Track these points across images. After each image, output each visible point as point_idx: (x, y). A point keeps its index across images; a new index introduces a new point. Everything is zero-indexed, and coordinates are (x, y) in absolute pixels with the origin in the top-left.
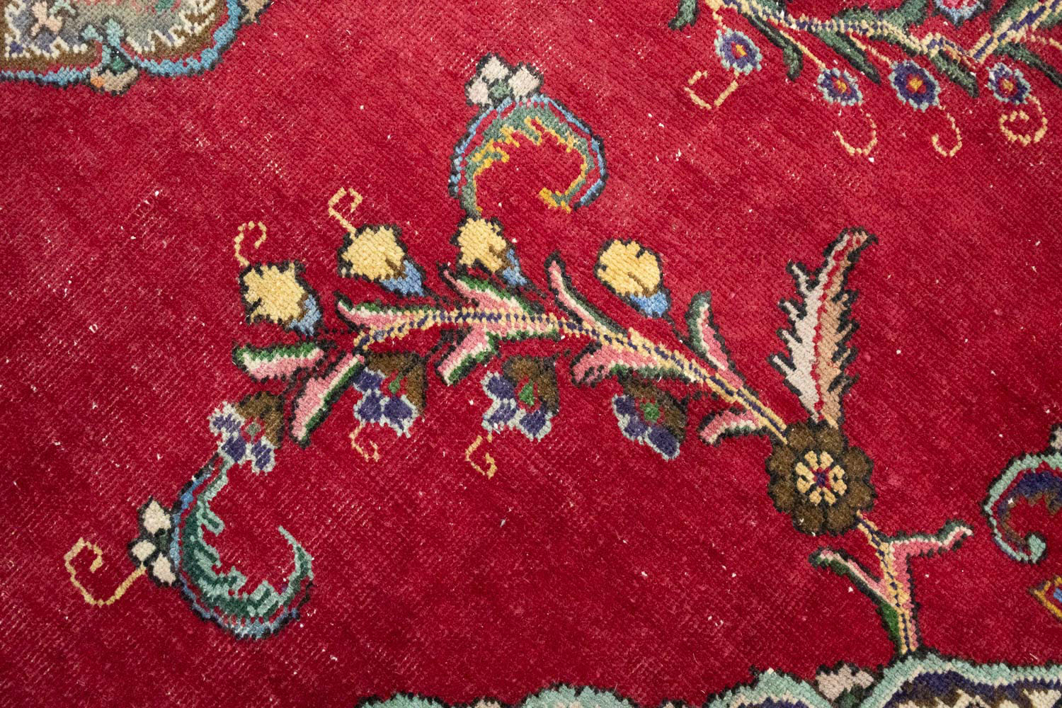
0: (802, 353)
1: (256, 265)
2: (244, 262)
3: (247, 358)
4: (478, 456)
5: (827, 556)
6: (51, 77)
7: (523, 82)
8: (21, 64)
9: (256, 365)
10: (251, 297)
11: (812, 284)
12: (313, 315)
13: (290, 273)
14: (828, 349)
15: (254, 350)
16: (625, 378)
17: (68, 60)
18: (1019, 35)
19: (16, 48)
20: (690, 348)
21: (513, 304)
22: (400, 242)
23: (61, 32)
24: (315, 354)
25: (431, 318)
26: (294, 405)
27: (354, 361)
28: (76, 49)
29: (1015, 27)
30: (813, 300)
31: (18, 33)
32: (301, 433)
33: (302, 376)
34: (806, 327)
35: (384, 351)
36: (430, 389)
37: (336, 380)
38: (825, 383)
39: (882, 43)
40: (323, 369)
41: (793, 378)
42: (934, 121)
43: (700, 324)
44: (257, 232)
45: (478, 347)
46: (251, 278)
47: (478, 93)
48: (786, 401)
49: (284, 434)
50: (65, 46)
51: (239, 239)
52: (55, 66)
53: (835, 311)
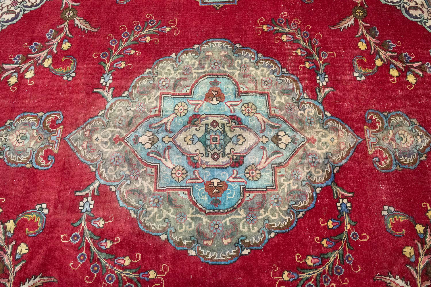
0: (349, 23)
1: (412, 84)
2: (413, 85)
3: (421, 75)
4: (399, 44)
5: (366, 6)
6: (424, 130)
7: (356, 74)
8: (428, 136)
9: (421, 74)
10: (415, 81)
11: (341, 28)
12: (408, 73)
13: (408, 79)
14: (346, 22)
15: (420, 75)
16: (374, 37)
17: (420, 131)
18: (287, 29)
19: (428, 139)
20: (363, 33)
21: (381, 54)
22: (390, 71)
23: (418, 135)
24: (412, 69)
25: (393, 60)
26: (419, 66)
27: (407, 64)
28: (418, 131)
29: (286, 30)
30: (342, 27)
31: (426, 141)
32: (420, 63)
33: (416, 68)
34: (346, 25)
35: (402, 62)
36: (399, 54)
37: (411, 64)
38: (350, 19)
39: (305, 42)
40: (412, 66)
41: (353, 22)
42: (308, 30)
43: (359, 34)
44: (408, 87)
45: (389, 53)
46: (414, 83)
47: (363, 78)
48: (356, 21)
49: (423, 64)
50: (419, 133)
51: (412, 88)
52: (422, 131)
53: (341, 24)
